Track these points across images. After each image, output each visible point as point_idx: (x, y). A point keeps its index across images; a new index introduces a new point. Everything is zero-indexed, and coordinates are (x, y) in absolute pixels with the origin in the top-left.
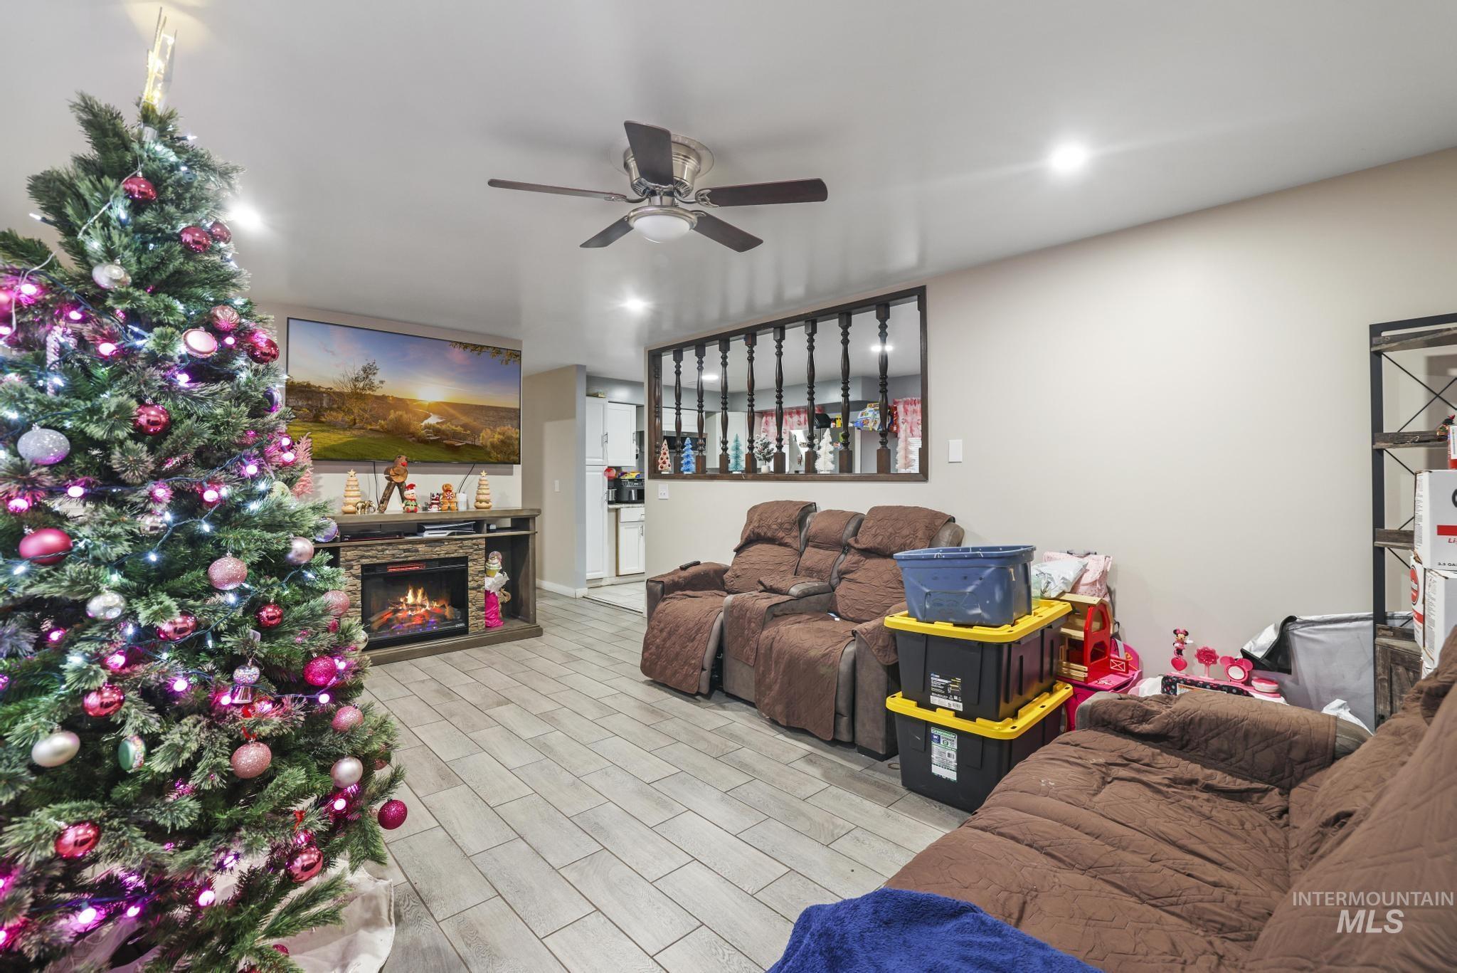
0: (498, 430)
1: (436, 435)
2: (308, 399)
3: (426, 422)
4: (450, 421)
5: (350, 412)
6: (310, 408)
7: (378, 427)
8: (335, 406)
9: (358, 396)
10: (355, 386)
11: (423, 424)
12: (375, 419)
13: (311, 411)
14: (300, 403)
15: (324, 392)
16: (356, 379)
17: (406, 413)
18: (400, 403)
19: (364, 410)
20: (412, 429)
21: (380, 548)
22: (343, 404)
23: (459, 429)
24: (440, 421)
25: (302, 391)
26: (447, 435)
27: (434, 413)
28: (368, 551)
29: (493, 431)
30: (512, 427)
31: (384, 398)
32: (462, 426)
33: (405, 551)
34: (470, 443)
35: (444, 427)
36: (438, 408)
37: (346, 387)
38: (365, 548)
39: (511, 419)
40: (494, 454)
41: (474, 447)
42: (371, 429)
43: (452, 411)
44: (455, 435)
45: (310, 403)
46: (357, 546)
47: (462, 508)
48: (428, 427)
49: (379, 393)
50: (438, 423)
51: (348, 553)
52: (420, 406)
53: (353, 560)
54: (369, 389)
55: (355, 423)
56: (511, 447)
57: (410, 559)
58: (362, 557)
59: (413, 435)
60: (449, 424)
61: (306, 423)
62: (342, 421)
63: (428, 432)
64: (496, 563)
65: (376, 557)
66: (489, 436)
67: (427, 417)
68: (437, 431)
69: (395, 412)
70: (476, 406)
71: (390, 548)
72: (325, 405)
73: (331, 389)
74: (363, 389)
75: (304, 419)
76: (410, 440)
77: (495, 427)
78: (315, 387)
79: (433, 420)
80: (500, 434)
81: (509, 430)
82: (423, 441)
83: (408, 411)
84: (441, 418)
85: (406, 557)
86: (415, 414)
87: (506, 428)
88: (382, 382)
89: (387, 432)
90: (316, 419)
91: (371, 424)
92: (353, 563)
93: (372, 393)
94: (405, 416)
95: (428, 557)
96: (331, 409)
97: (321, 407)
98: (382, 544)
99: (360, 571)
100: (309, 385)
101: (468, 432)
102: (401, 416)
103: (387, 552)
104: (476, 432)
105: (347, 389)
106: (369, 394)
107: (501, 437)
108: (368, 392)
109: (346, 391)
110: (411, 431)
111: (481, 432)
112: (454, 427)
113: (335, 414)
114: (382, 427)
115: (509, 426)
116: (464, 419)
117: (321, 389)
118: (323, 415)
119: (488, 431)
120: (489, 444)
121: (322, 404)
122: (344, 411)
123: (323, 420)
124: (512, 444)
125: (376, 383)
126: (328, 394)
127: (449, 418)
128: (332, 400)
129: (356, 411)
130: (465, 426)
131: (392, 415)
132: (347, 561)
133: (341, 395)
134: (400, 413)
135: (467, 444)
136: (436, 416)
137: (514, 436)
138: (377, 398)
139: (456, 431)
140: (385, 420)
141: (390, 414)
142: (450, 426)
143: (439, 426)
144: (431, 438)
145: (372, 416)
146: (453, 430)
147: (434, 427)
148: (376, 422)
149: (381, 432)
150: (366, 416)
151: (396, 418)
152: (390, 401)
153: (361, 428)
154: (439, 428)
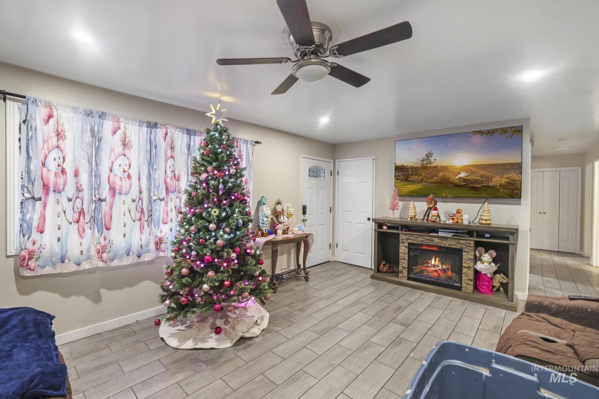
0: (505, 176)
1: (464, 182)
2: (403, 172)
3: (459, 176)
4: (473, 174)
5: (421, 175)
6: (404, 175)
7: (434, 181)
8: (414, 173)
9: (424, 168)
10: (423, 163)
11: (457, 177)
13: (404, 176)
14: (400, 174)
15: (409, 168)
16: (423, 160)
17: (448, 173)
18: (445, 168)
19: (427, 174)
20: (451, 180)
21: (416, 236)
22: (418, 172)
23: (478, 178)
25: (400, 169)
26: (471, 182)
27: (463, 171)
28: (411, 237)
29: (501, 177)
30: (516, 173)
31: (436, 167)
32: (480, 176)
33: (428, 240)
34: (485, 185)
35: (469, 178)
36: (465, 169)
37: (418, 164)
38: (410, 236)
39: (515, 169)
40: (502, 190)
41: (488, 187)
42: (430, 182)
43: (474, 169)
44: (476, 181)
45: (404, 173)
46: (406, 234)
47: (466, 223)
48: (460, 178)
49: (434, 165)
50: (465, 176)
51: (403, 236)
52: (455, 168)
53: (404, 240)
55: (423, 180)
56: (515, 186)
57: (430, 244)
58: (408, 239)
59: (451, 183)
60: (472, 176)
61: (403, 182)
62: (417, 179)
63: (459, 181)
64: (486, 257)
65: (414, 240)
66: (498, 180)
67: (459, 173)
68: (465, 180)
69: (442, 173)
71: (421, 237)
72: (410, 173)
73: (412, 166)
74: (426, 164)
75: (402, 180)
76: (450, 186)
77: (503, 175)
78: (406, 166)
79: (463, 175)
80: (506, 178)
82: (457, 186)
85: (427, 243)
86: (453, 173)
87: (511, 175)
88: (435, 160)
89: (438, 183)
90: (406, 180)
91: (430, 180)
92: (405, 241)
93: (430, 165)
95: (439, 245)
96: (412, 175)
98: (417, 235)
99: (407, 244)
100: (403, 166)
101: (484, 179)
102: (446, 174)
103: (419, 239)
104: (489, 179)
105: (419, 166)
106: (429, 166)
107: (507, 180)
108: (429, 165)
110: (450, 181)
111: (493, 178)
112: (475, 177)
113: (414, 177)
114: (436, 180)
115: (513, 174)
116: (482, 173)
117: (408, 167)
118: (409, 178)
119: (498, 177)
120: (498, 185)
121: (408, 173)
122: (418, 175)
123: (409, 180)
124: (516, 184)
125: (433, 160)
126: (411, 168)
128: (413, 171)
129: (423, 174)
130: (482, 176)
131: (441, 175)
132: (402, 239)
133: (416, 168)
134: (444, 173)
135: (483, 186)
136: (465, 173)
137: (517, 179)
138: (433, 167)
139: (476, 179)
140: (437, 177)
141: (439, 174)
142: (473, 177)
143: (466, 178)
144: (462, 184)
145: (431, 176)
146: (474, 179)
147: (463, 178)
148: (433, 178)
149: (435, 183)
150: (428, 176)
151: (442, 176)
152: (439, 168)
153: (426, 182)
154: (466, 179)
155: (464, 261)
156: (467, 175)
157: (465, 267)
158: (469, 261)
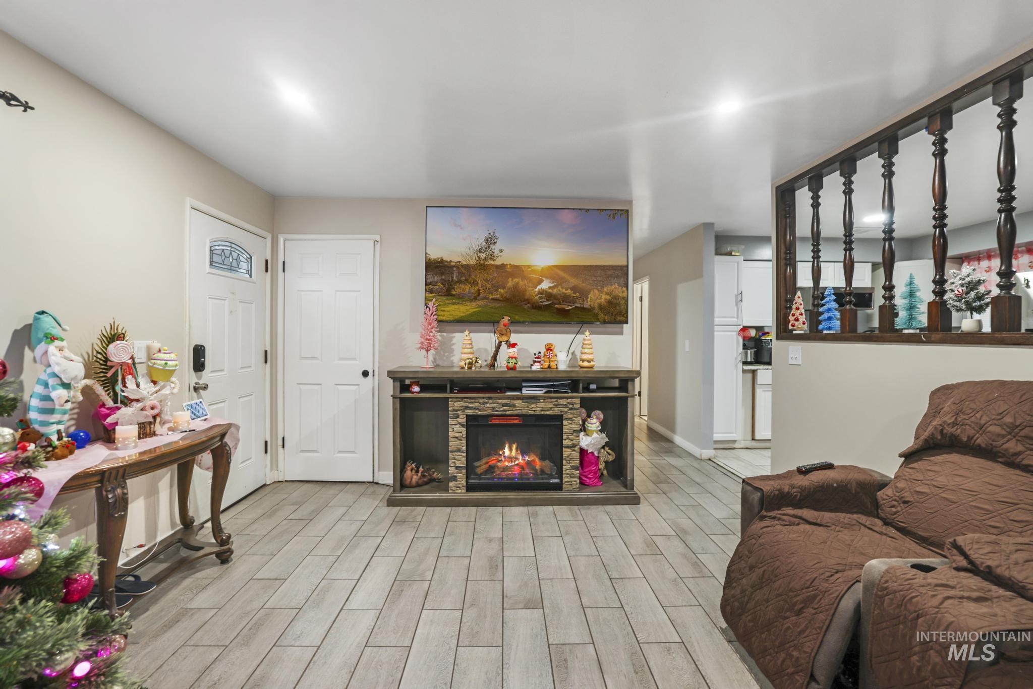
0: (605, 290)
1: (548, 300)
2: (442, 274)
3: (539, 287)
4: (560, 284)
5: (475, 283)
6: (443, 282)
7: (498, 296)
8: (463, 278)
9: (481, 267)
10: (479, 257)
11: (537, 290)
12: (496, 288)
13: (444, 285)
14: (436, 279)
15: (454, 266)
16: (480, 251)
17: (522, 280)
18: (518, 271)
19: (487, 281)
20: (527, 296)
21: (481, 401)
22: (470, 275)
23: (569, 292)
24: (552, 285)
25: (437, 267)
26: (558, 299)
27: (547, 278)
28: (472, 403)
29: (601, 291)
30: (619, 285)
31: (503, 266)
32: (571, 289)
33: (503, 405)
34: (579, 305)
35: (555, 291)
36: (551, 272)
37: (472, 259)
38: (469, 401)
39: (617, 277)
40: (601, 316)
41: (583, 309)
42: (492, 299)
43: (562, 274)
44: (566, 299)
45: (443, 277)
46: (462, 399)
47: (562, 367)
48: (541, 292)
49: (498, 262)
50: (550, 288)
51: (455, 404)
52: (534, 272)
54: (491, 259)
55: (479, 294)
56: (618, 308)
57: (507, 412)
59: (528, 301)
60: (559, 288)
61: (441, 297)
62: (469, 292)
63: (541, 298)
64: (594, 424)
66: (596, 298)
67: (540, 282)
68: (548, 295)
69: (512, 279)
70: (585, 266)
71: (490, 401)
72: (455, 278)
73: (459, 262)
74: (486, 259)
75: (439, 294)
76: (526, 307)
77: (602, 287)
78: (447, 262)
79: (545, 285)
80: (607, 294)
81: (615, 288)
82: (537, 307)
83: (524, 277)
84: (553, 283)
85: (504, 411)
86: (530, 280)
87: (613, 287)
88: (501, 251)
89: (506, 300)
90: (448, 293)
91: (492, 294)
93: (493, 263)
94: (521, 283)
95: (524, 413)
96: (460, 282)
97: (452, 281)
98: (484, 398)
100: (442, 261)
101: (578, 294)
102: (518, 283)
103: (488, 405)
104: (584, 294)
105: (472, 262)
106: (491, 264)
107: (608, 297)
108: (490, 262)
109: (471, 263)
110: (526, 297)
111: (589, 292)
112: (564, 291)
113: (462, 286)
114: (502, 295)
115: (616, 284)
116: (574, 281)
117: (453, 264)
118: (454, 288)
119: (596, 291)
120: (596, 306)
121: (452, 277)
122: (470, 283)
123: (454, 293)
124: (619, 304)
125: (496, 252)
126: (457, 267)
127: (559, 282)
128: (460, 274)
129: (480, 282)
130: (574, 289)
131: (510, 283)
132: (454, 410)
133: (467, 267)
134: (516, 280)
135: (576, 307)
136: (548, 281)
137: (621, 295)
138: (497, 267)
139: (566, 293)
140: (504, 288)
141: (508, 282)
142: (561, 290)
143: (550, 291)
144: (544, 304)
145: (493, 285)
146: (563, 293)
147: (546, 291)
148: (497, 291)
149: (500, 301)
150: (489, 286)
151: (513, 285)
152: (508, 269)
153: (485, 298)
154: (550, 293)
155: (565, 437)
156: (553, 285)
157: (568, 447)
158: (572, 434)
